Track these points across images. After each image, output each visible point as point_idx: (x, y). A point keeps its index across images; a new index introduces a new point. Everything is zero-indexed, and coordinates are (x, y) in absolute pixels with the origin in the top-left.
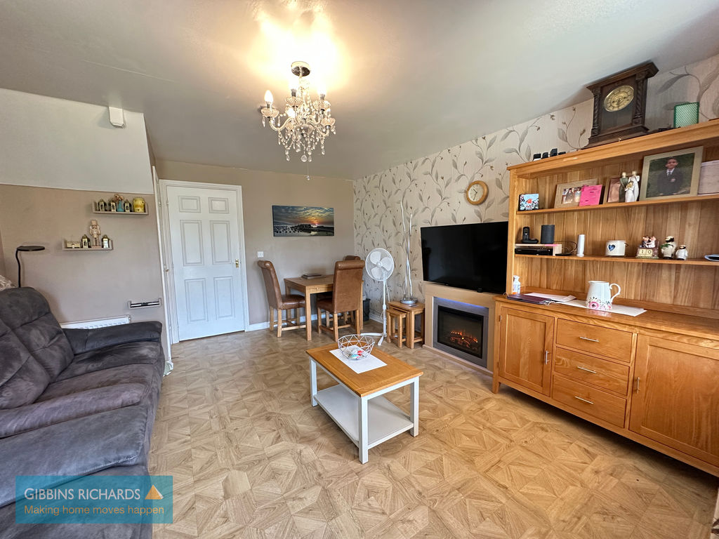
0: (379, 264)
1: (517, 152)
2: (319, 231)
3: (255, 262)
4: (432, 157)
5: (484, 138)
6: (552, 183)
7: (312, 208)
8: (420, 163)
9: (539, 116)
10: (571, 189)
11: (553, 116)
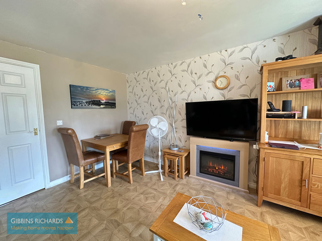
0: (158, 126)
1: (249, 59)
2: (107, 105)
3: (54, 130)
4: (188, 61)
5: (226, 51)
6: (278, 77)
7: (101, 89)
8: (179, 64)
9: (265, 39)
10: (291, 80)
11: (275, 39)
